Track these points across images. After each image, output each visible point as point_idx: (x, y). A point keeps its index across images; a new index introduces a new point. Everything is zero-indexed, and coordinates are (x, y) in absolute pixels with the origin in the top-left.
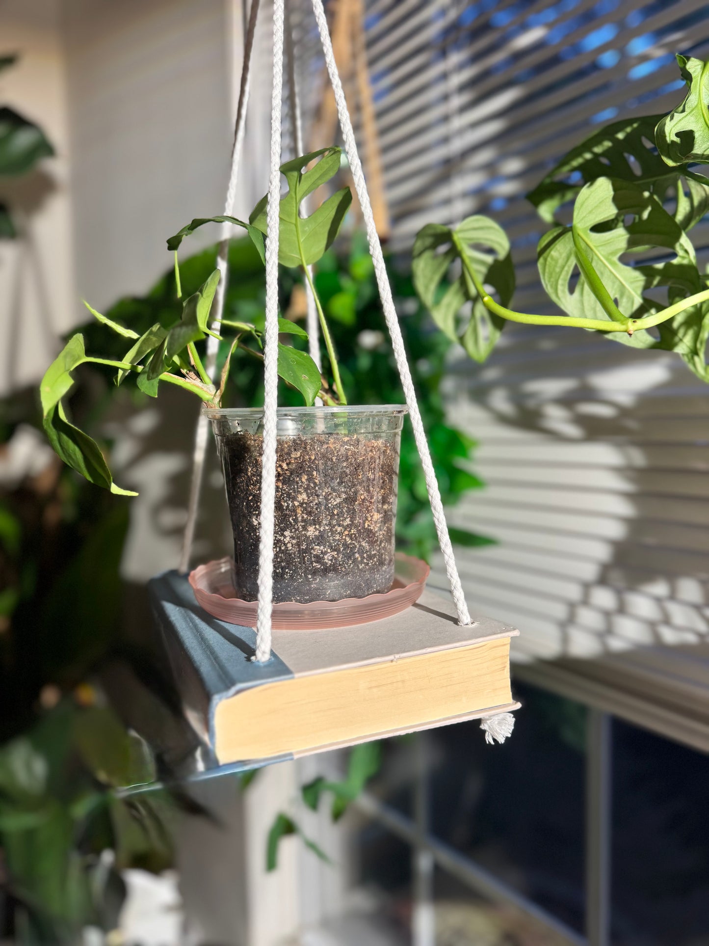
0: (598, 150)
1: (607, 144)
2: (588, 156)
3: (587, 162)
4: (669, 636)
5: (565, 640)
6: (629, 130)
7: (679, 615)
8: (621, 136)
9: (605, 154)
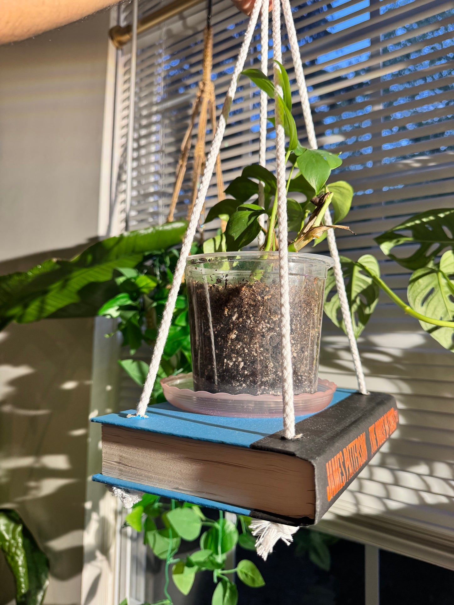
0: (425, 220)
1: (432, 218)
2: (418, 222)
3: (416, 225)
4: (429, 499)
5: (357, 503)
6: (448, 213)
7: (436, 485)
8: (442, 215)
9: (429, 223)
